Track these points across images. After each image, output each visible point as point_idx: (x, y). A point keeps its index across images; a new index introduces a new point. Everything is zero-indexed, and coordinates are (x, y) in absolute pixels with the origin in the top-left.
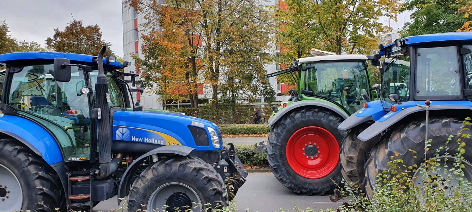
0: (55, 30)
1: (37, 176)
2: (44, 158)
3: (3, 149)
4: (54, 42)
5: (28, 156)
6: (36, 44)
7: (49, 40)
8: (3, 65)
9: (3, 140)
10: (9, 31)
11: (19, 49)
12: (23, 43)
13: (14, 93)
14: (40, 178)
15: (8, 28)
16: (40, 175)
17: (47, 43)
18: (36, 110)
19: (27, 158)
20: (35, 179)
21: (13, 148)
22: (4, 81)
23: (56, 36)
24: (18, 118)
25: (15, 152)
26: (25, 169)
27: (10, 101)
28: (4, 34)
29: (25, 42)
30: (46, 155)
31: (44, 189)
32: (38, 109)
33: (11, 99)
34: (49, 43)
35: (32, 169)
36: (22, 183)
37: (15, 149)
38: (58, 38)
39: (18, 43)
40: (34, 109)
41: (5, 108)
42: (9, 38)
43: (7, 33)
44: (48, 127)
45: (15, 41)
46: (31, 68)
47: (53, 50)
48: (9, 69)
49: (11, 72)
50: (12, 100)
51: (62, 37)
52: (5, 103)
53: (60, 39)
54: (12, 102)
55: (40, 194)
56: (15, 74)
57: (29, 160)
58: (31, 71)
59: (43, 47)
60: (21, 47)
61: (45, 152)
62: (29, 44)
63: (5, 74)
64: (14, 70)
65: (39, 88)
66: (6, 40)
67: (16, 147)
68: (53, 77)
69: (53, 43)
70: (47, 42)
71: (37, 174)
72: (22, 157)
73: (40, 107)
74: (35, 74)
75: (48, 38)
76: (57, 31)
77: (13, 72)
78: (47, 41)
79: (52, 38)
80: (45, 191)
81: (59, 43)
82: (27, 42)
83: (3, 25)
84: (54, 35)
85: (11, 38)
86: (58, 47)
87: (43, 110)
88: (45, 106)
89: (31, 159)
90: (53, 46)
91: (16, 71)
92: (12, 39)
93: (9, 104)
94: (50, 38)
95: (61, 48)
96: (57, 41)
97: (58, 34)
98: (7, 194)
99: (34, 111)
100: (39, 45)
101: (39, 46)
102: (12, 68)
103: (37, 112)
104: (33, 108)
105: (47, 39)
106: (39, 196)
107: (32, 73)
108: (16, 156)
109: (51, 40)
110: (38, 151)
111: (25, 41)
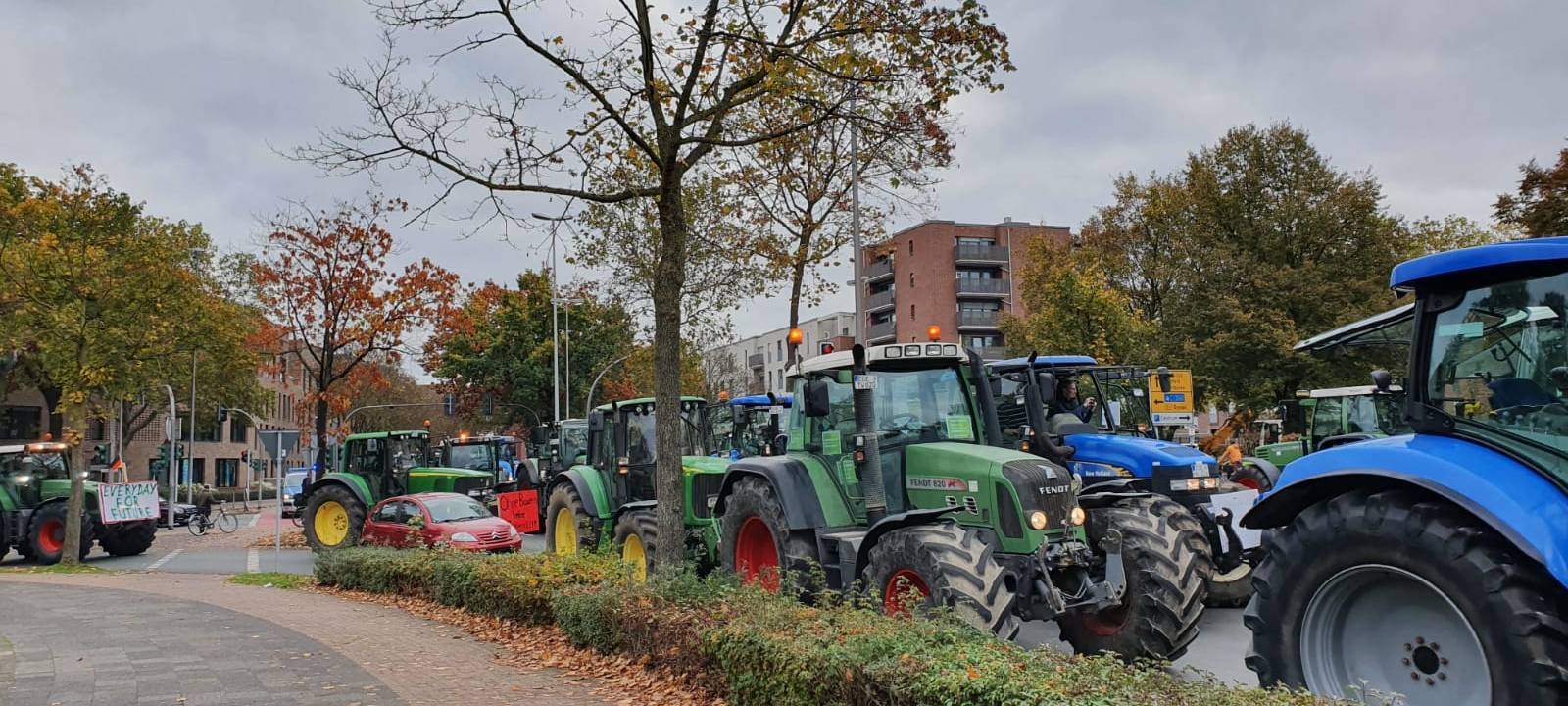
0: (1522, 168)
1: (1534, 625)
2: (1553, 569)
3: (1423, 531)
4: (1522, 206)
5: (1499, 560)
6: (1463, 221)
7: (1505, 204)
8: (1405, 294)
9: (1422, 506)
10: (1381, 195)
11: (1412, 245)
12: (1423, 225)
13: (1440, 367)
14: (1542, 631)
15: (1380, 187)
16: (1545, 622)
17: (1499, 214)
18: (1512, 420)
19: (1495, 566)
20: (1529, 635)
21: (1451, 531)
22: (1410, 340)
23: (1526, 188)
24: (1458, 445)
25: (1458, 546)
26: (1492, 598)
27: (1432, 394)
28: (1370, 206)
29: (1430, 220)
30: (1556, 559)
31: (1560, 668)
32: (1520, 416)
33: (1434, 387)
34: (1504, 212)
35: (1515, 601)
36: (1489, 641)
37: (1459, 535)
38: (1536, 191)
39: (1410, 227)
40: (1506, 418)
41: (1418, 416)
42: (1383, 216)
43: (1377, 202)
44: (1556, 472)
45: (1400, 223)
46: (1486, 292)
47: (1519, 233)
48: (1422, 301)
49: (1429, 310)
50: (1438, 390)
51: (1549, 188)
52: (1418, 401)
53: (1541, 193)
54: (1437, 396)
55: (1548, 685)
56: (1441, 317)
57: (1502, 571)
58: (1484, 302)
59: (1484, 229)
60: (1418, 236)
61: (1555, 553)
62: (1442, 226)
63: (1412, 318)
64: (1437, 304)
65: (1500, 355)
66: (1375, 223)
67: (1462, 529)
68: (1556, 315)
69: (1517, 211)
70: (1498, 210)
71: (1534, 618)
72: (1479, 560)
73: (1526, 411)
74: (1496, 310)
75: (1501, 198)
76: (1532, 171)
77: (1435, 309)
78: (1499, 206)
79: (1515, 193)
80: (1564, 677)
81: (1538, 206)
82: (1435, 219)
83: (1367, 183)
84: (1520, 185)
85: (1387, 217)
86: (1536, 219)
87: (1535, 420)
88: (1540, 408)
89: (1509, 569)
90: (1518, 219)
91: (1444, 306)
92: (1390, 219)
93: (1430, 403)
94: (1509, 197)
95: (1547, 221)
96: (1532, 200)
97: (1533, 180)
98: (1441, 669)
99: (1505, 422)
100: (1470, 222)
101: (1472, 226)
102: (1431, 298)
103: (1517, 424)
104: (1501, 413)
105: (1497, 201)
106: (1544, 691)
107: (1487, 310)
108: (1460, 556)
109: (1511, 201)
110: (1531, 547)
111: (1426, 217)
